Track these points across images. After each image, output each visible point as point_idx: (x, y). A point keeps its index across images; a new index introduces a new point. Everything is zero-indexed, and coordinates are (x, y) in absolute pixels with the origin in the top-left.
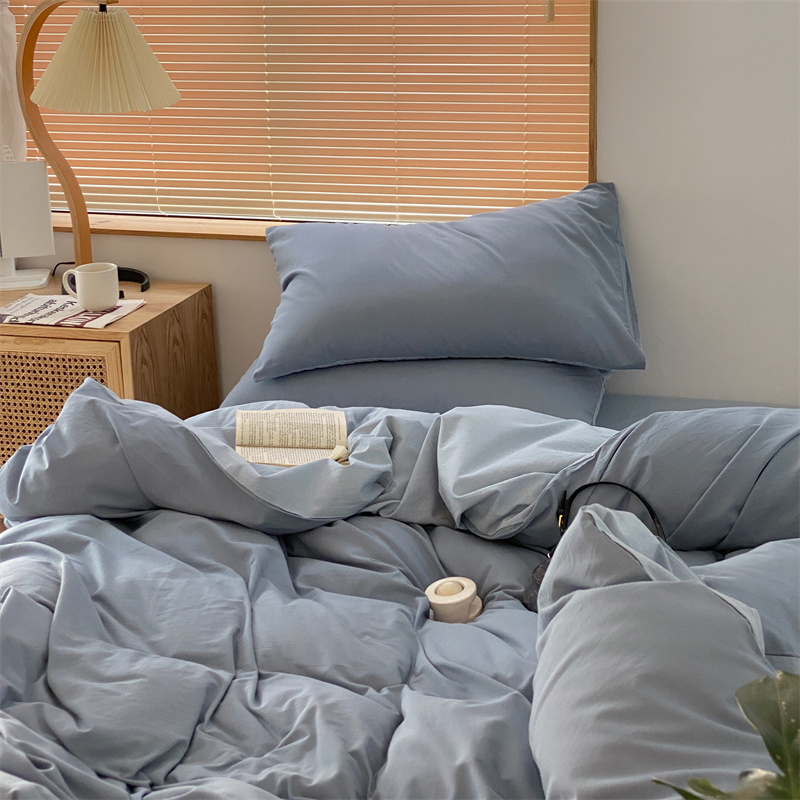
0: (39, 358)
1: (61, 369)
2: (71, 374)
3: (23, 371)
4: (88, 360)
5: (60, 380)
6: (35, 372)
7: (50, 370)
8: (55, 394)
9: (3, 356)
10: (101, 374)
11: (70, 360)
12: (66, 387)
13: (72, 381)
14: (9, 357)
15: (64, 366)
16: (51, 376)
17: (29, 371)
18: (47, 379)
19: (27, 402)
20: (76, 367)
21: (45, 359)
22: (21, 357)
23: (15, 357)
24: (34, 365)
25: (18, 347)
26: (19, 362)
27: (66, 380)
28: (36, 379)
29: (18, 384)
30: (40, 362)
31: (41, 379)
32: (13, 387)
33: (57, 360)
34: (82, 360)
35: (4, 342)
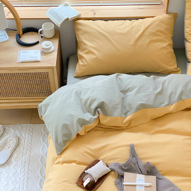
4: (43, 73)
7: (30, 76)
8: (32, 80)
11: (37, 73)
12: (36, 79)
13: (38, 77)
14: (16, 74)
17: (23, 76)
19: (23, 83)
21: (29, 73)
22: (21, 74)
23: (18, 74)
28: (26, 78)
29: (20, 79)
33: (33, 73)
34: (41, 73)
35: (14, 71)
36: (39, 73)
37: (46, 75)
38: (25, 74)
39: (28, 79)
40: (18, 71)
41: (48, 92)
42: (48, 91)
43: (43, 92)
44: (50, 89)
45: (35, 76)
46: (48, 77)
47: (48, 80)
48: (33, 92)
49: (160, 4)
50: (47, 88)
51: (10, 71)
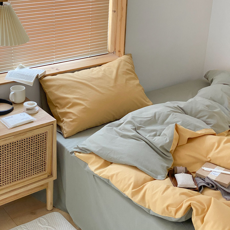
0: (22, 140)
1: (31, 141)
2: (34, 141)
3: (15, 147)
4: (41, 134)
5: (29, 145)
6: (20, 146)
8: (27, 150)
9: (8, 145)
11: (34, 137)
12: (32, 147)
13: (34, 144)
14: (10, 144)
16: (26, 144)
17: (18, 146)
18: (25, 146)
19: (16, 157)
20: (36, 138)
21: (25, 140)
22: (15, 142)
23: (13, 143)
29: (13, 152)
32: (10, 154)
33: (29, 138)
34: (39, 135)
35: (9, 139)
38: (20, 141)
39: (22, 149)
40: (14, 138)
41: (42, 164)
43: (36, 167)
46: (45, 139)
47: (45, 144)
48: (24, 171)
49: (108, 53)
50: (43, 158)
51: (4, 141)
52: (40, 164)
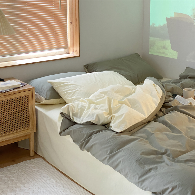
3: (6, 105)
4: (24, 97)
5: (16, 104)
7: (13, 102)
8: (15, 108)
9: (1, 102)
10: (27, 99)
11: (19, 98)
12: (18, 106)
14: (2, 102)
15: (18, 100)
16: (14, 104)
17: (8, 104)
19: (7, 113)
20: (21, 99)
21: (13, 100)
22: (6, 101)
23: (4, 101)
24: (9, 102)
25: (5, 98)
26: (5, 103)
27: (18, 104)
28: (10, 106)
29: (5, 109)
30: (11, 101)
31: (11, 105)
32: (3, 110)
33: (16, 99)
34: (22, 97)
35: (1, 98)
36: (21, 98)
37: (26, 99)
38: (9, 100)
39: (11, 107)
41: (27, 121)
42: (27, 119)
43: (22, 122)
44: (28, 117)
45: (18, 102)
46: (27, 101)
47: (28, 105)
48: (14, 124)
50: (27, 116)
52: (25, 121)
